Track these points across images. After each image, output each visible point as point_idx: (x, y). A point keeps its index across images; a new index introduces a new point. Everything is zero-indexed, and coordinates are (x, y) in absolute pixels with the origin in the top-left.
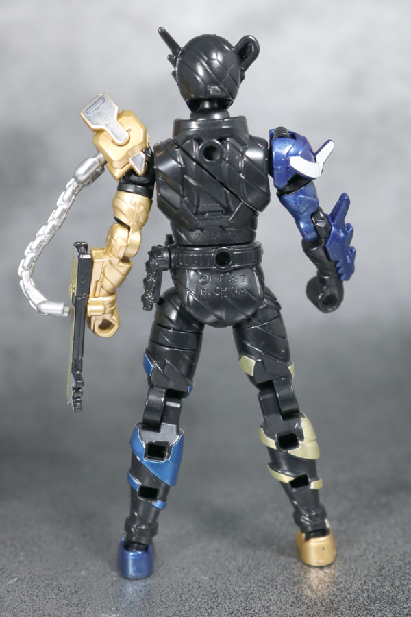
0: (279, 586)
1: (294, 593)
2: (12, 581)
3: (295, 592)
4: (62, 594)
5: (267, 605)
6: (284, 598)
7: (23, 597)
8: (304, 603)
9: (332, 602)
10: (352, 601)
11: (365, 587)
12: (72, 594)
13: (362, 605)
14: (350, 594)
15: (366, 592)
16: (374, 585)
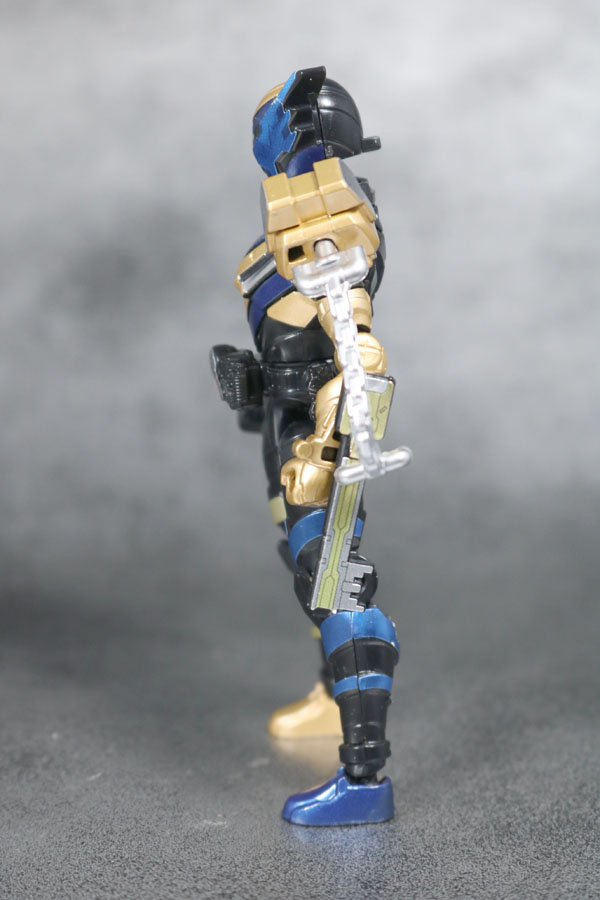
0: (443, 807)
1: (460, 815)
2: (93, 778)
3: (463, 814)
4: (156, 795)
5: (422, 828)
6: (446, 820)
7: (104, 797)
8: (472, 827)
9: (509, 825)
10: (535, 824)
11: (556, 808)
12: (169, 795)
13: (547, 830)
14: (534, 815)
15: (556, 813)
16: (569, 805)
